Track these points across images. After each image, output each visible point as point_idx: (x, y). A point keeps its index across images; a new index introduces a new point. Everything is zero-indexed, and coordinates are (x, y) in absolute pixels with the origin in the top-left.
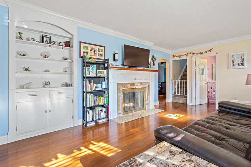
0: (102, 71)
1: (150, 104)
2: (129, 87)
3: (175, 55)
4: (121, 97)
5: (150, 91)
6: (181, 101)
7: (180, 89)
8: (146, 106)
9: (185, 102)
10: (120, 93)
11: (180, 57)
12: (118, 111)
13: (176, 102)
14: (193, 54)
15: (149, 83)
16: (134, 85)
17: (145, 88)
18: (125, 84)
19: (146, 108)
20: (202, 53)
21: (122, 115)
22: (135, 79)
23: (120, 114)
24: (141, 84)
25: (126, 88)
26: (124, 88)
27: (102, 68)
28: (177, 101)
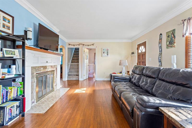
0: (13, 50)
1: (57, 85)
2: (42, 70)
3: (70, 44)
4: (34, 83)
5: (58, 74)
6: (74, 78)
7: (73, 70)
8: (55, 87)
9: (77, 79)
10: (33, 78)
11: (74, 45)
12: (31, 100)
13: (70, 80)
14: (83, 45)
15: (57, 66)
16: (46, 68)
17: (54, 70)
18: (38, 67)
19: (55, 89)
20: (88, 45)
21: (35, 103)
22: (47, 62)
23: (33, 102)
24: (51, 66)
25: (40, 72)
26: (38, 72)
27: (9, 45)
28: (72, 79)
